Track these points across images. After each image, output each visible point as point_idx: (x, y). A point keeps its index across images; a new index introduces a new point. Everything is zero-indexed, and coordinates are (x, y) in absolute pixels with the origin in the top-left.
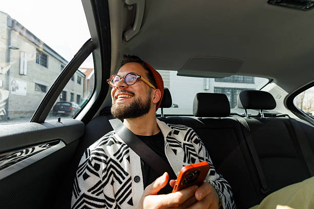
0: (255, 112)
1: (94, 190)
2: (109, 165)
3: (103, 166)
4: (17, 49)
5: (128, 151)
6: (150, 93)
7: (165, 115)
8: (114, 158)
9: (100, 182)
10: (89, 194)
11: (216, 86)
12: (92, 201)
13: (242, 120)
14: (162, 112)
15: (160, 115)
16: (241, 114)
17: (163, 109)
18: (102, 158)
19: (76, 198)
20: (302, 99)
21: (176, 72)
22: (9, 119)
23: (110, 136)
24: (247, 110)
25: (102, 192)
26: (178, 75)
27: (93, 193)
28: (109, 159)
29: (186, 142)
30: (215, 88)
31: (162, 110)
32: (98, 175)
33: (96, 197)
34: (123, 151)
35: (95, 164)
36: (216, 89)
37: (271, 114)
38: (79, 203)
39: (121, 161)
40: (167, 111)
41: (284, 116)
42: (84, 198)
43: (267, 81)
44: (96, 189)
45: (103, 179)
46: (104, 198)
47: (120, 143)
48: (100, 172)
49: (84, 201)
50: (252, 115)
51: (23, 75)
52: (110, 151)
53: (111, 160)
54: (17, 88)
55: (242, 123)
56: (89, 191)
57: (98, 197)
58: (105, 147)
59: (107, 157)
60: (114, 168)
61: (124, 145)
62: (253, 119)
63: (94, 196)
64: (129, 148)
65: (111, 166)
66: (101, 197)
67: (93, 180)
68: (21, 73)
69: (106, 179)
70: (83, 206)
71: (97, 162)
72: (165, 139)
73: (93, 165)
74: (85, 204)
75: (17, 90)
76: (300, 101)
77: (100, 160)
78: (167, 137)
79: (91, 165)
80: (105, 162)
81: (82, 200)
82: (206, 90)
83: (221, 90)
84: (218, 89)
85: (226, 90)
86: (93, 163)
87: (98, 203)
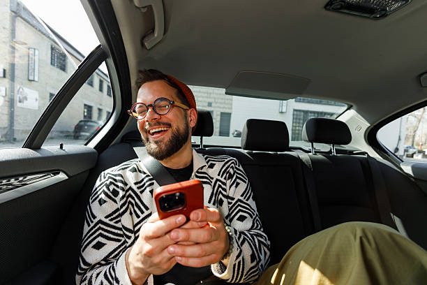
0: (325, 147)
1: (112, 217)
2: (128, 194)
3: (121, 193)
4: (26, 44)
5: (152, 184)
6: (186, 117)
7: (205, 146)
8: (135, 187)
9: (118, 210)
10: (107, 221)
11: (295, 108)
12: (109, 229)
13: (304, 157)
14: (201, 142)
15: (199, 146)
16: (307, 149)
17: (204, 138)
18: (120, 185)
19: (89, 225)
20: (415, 131)
22: (15, 139)
23: (132, 163)
24: (314, 144)
25: (120, 221)
26: (226, 93)
27: (110, 220)
28: (128, 187)
29: (219, 178)
30: (295, 110)
31: (201, 139)
32: (115, 202)
33: (115, 225)
34: (147, 182)
35: (114, 189)
36: (295, 113)
37: (346, 151)
38: (93, 231)
39: (142, 192)
40: (207, 141)
41: (364, 153)
42: (100, 225)
43: (345, 107)
44: (114, 216)
45: (122, 207)
46: (121, 227)
47: (145, 173)
48: (117, 199)
49: (100, 228)
50: (322, 150)
51: (34, 81)
52: (131, 178)
53: (130, 188)
54: (26, 98)
55: (304, 160)
56: (106, 217)
57: (117, 225)
58: (124, 173)
59: (126, 184)
60: (133, 198)
61: (149, 176)
62: (319, 156)
63: (112, 223)
64: (154, 181)
65: (130, 196)
66: (119, 225)
67: (110, 207)
68: (31, 78)
69: (124, 208)
70: (97, 233)
72: (193, 174)
73: (111, 190)
74: (100, 231)
75: (25, 102)
76: (412, 134)
77: (117, 186)
78: (197, 172)
79: (109, 190)
80: (123, 189)
82: (282, 112)
83: (302, 113)
84: (298, 113)
85: (310, 114)
86: (112, 187)
87: (116, 231)
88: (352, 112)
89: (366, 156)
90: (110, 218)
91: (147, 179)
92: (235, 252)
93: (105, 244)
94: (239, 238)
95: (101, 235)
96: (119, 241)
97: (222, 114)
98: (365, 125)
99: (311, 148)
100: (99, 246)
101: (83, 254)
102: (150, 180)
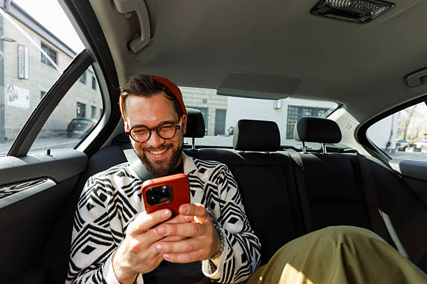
0: (316, 146)
1: (101, 221)
2: (116, 198)
3: (109, 198)
4: (14, 41)
7: (197, 147)
8: (122, 192)
9: (106, 214)
10: (96, 225)
11: (291, 104)
12: (98, 233)
13: (295, 156)
14: (193, 143)
15: (190, 147)
16: (298, 147)
17: (196, 139)
18: (108, 189)
19: (78, 230)
20: (407, 126)
21: (215, 91)
22: (6, 139)
23: (121, 168)
24: (305, 143)
25: (109, 225)
26: (218, 94)
27: (99, 224)
28: (116, 191)
29: (210, 182)
30: (289, 106)
31: (193, 140)
32: (103, 206)
33: (103, 228)
34: (135, 186)
36: (290, 109)
37: (337, 149)
38: (82, 236)
39: (129, 196)
42: (89, 229)
43: (336, 105)
44: (103, 220)
45: (110, 212)
46: (110, 230)
47: (133, 177)
50: (313, 149)
51: (24, 79)
53: (118, 193)
54: (16, 97)
55: (295, 160)
56: (95, 222)
57: (106, 229)
58: (112, 178)
59: (114, 189)
60: (121, 203)
61: (138, 180)
62: (311, 155)
63: (101, 227)
65: (118, 200)
67: (98, 211)
68: (21, 76)
69: (113, 212)
70: (87, 238)
71: (103, 193)
73: (99, 195)
75: (16, 101)
76: (404, 128)
77: (105, 191)
78: (189, 175)
79: (97, 195)
80: (111, 194)
81: (86, 232)
82: (277, 108)
83: (297, 109)
84: (293, 109)
85: (304, 110)
86: (99, 192)
87: (106, 235)
88: (342, 111)
89: (355, 154)
90: (99, 222)
91: (136, 183)
92: (226, 252)
93: (94, 248)
94: (230, 238)
95: (90, 239)
96: (109, 244)
97: (217, 110)
98: (355, 123)
99: (302, 147)
100: (88, 250)
101: (73, 259)
102: (139, 184)
